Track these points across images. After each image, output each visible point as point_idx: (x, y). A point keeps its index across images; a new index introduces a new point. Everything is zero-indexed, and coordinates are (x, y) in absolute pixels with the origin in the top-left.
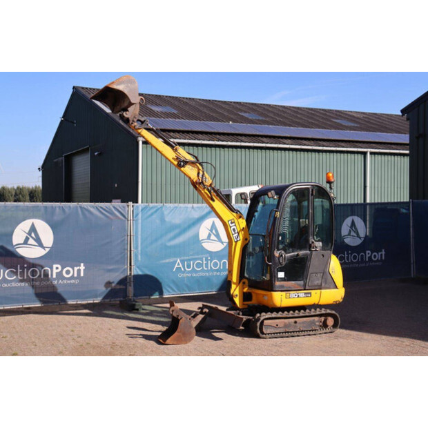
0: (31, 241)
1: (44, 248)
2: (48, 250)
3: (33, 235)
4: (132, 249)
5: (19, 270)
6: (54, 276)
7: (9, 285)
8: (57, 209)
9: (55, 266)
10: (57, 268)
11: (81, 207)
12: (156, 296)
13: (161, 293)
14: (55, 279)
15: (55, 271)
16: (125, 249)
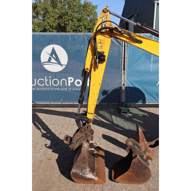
0: (53, 60)
1: (61, 65)
2: (64, 67)
3: (54, 56)
4: (126, 68)
5: (46, 80)
6: (69, 85)
7: (41, 89)
8: (70, 37)
9: (69, 78)
10: (71, 80)
11: (86, 36)
12: (140, 103)
13: (144, 101)
14: (69, 87)
15: (70, 82)
16: (119, 68)
